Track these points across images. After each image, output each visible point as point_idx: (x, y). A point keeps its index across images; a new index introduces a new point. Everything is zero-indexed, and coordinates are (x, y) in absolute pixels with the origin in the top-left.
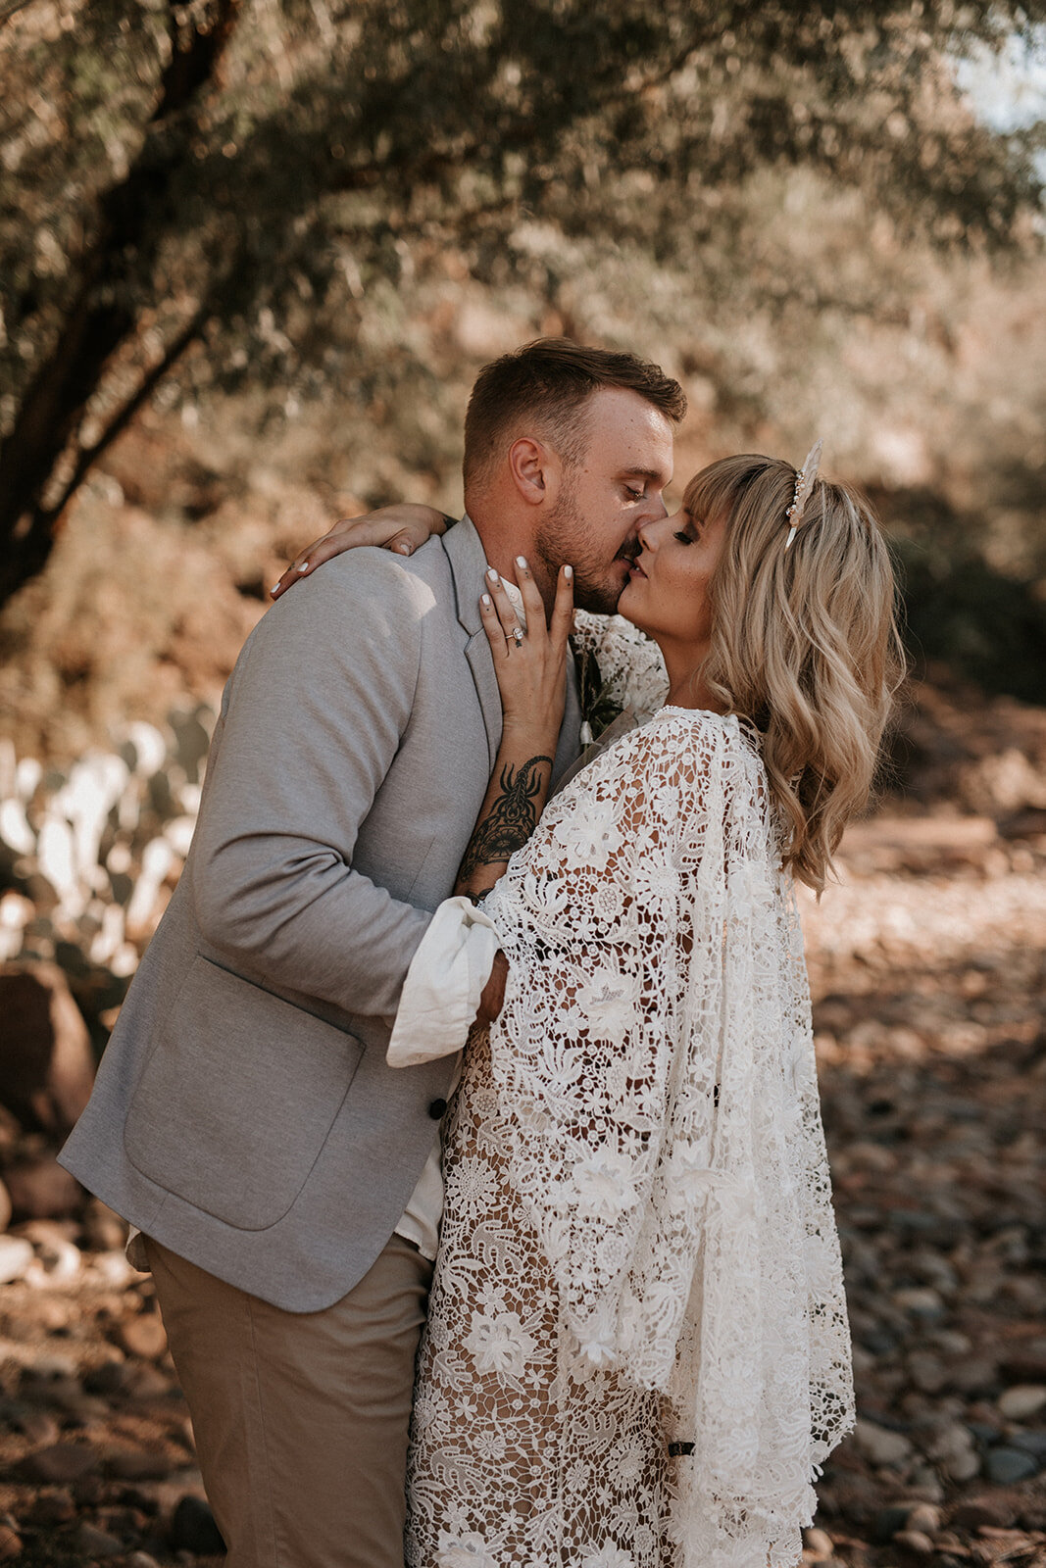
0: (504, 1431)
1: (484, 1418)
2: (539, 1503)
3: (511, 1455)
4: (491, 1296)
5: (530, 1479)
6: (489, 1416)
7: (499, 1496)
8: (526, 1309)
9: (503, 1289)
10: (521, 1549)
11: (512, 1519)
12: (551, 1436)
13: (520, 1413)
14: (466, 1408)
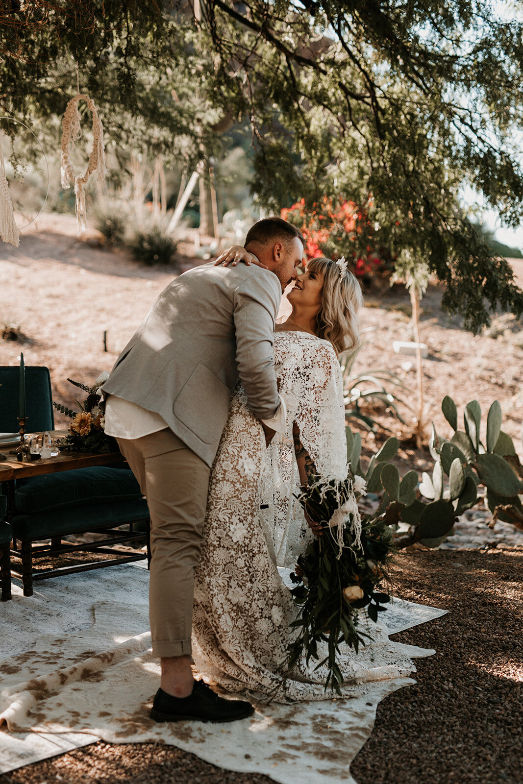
4: (244, 454)
8: (254, 457)
9: (247, 451)
14: (238, 486)
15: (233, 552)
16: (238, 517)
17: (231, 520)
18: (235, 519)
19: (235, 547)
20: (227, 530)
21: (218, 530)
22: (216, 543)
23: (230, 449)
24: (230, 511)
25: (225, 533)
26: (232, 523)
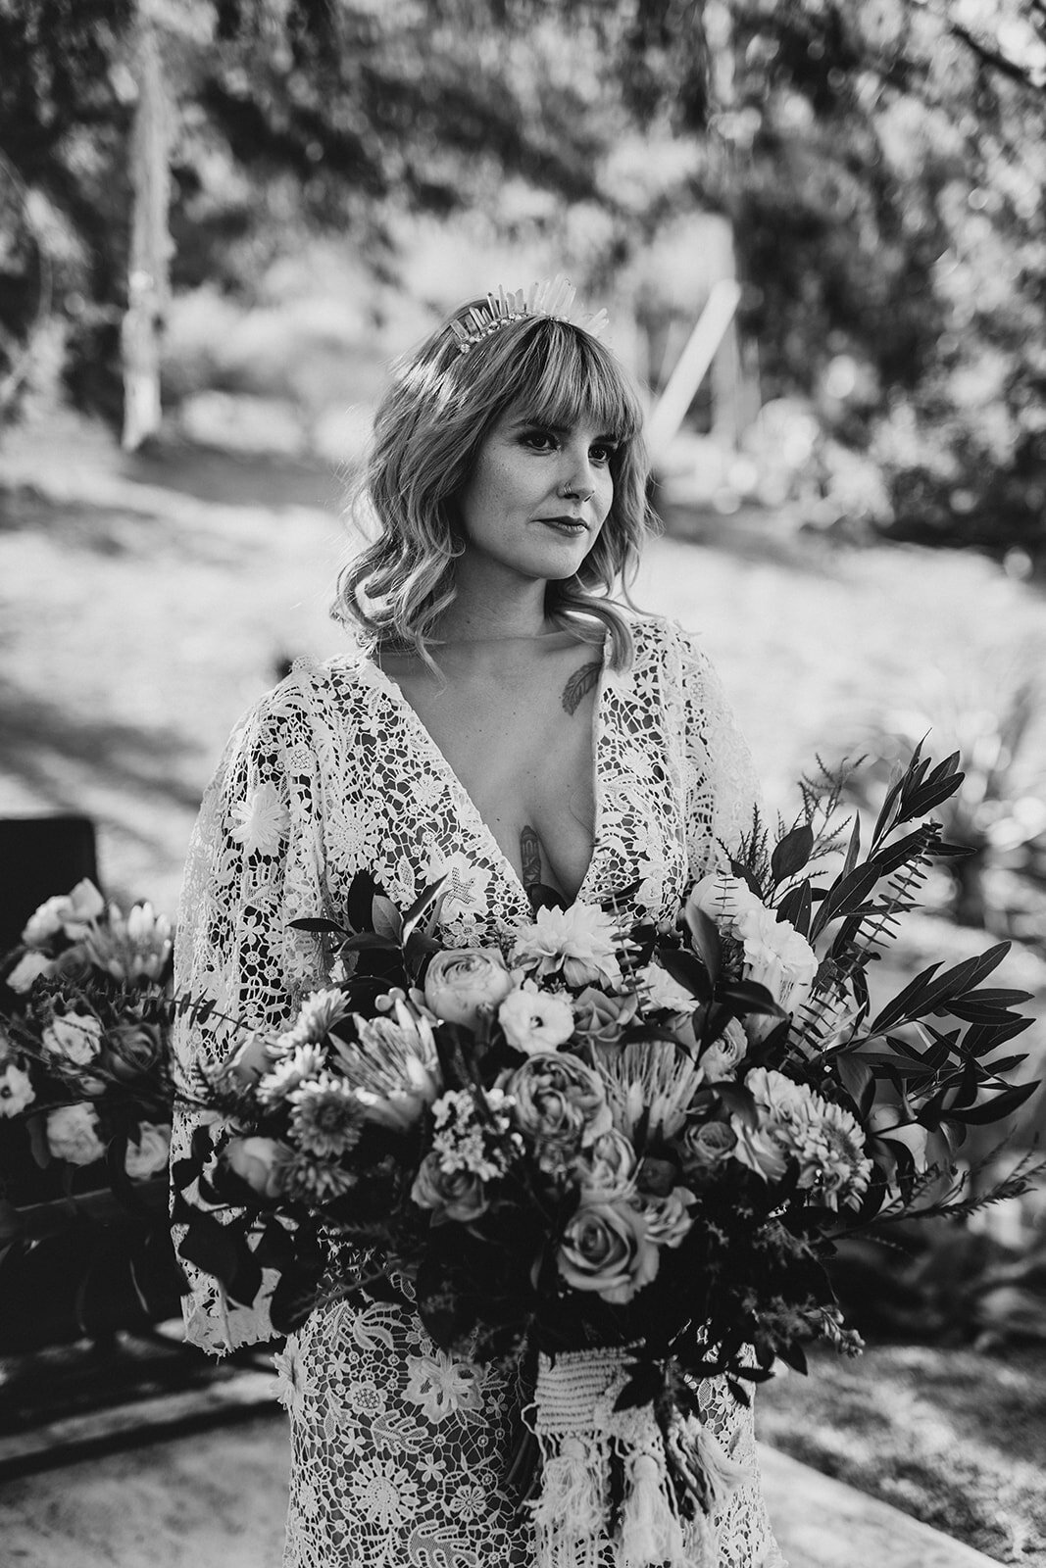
0: (480, 1478)
1: (455, 1473)
6: (460, 1468)
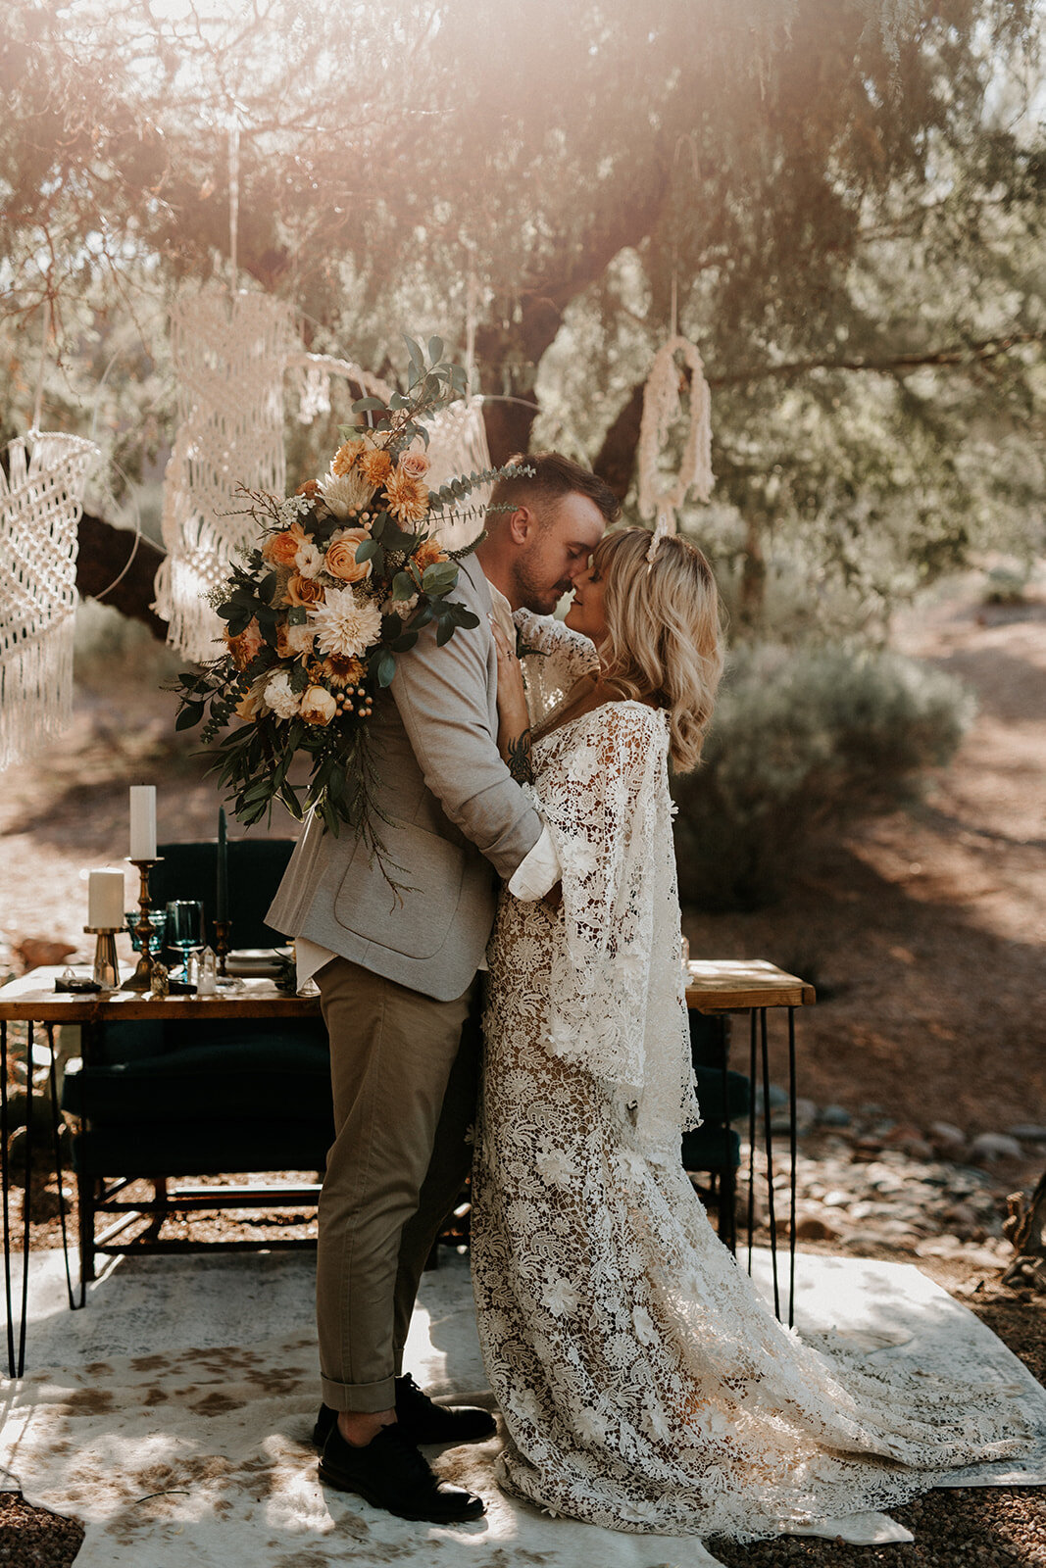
2: (590, 1127)
3: (574, 1100)
5: (583, 1113)
7: (569, 1126)
10: (585, 1153)
11: (577, 1138)
12: (592, 1088)
13: (576, 1075)
14: (544, 1077)
15: (544, 1207)
16: (551, 1138)
17: (538, 1144)
18: (544, 1142)
19: (548, 1195)
20: (530, 1162)
21: (514, 1164)
22: (510, 1190)
23: (522, 1007)
24: (534, 1127)
25: (527, 1168)
26: (540, 1150)
